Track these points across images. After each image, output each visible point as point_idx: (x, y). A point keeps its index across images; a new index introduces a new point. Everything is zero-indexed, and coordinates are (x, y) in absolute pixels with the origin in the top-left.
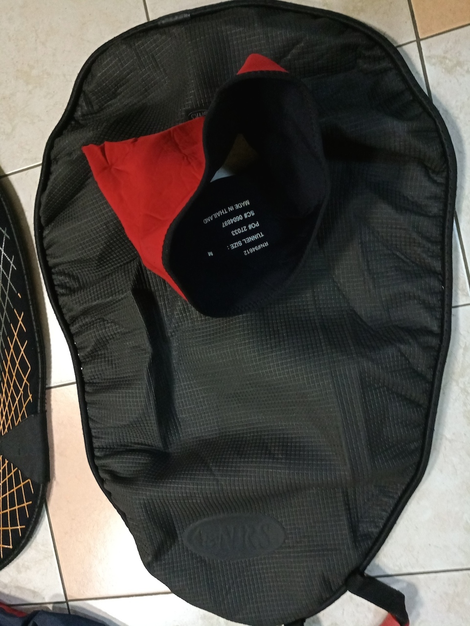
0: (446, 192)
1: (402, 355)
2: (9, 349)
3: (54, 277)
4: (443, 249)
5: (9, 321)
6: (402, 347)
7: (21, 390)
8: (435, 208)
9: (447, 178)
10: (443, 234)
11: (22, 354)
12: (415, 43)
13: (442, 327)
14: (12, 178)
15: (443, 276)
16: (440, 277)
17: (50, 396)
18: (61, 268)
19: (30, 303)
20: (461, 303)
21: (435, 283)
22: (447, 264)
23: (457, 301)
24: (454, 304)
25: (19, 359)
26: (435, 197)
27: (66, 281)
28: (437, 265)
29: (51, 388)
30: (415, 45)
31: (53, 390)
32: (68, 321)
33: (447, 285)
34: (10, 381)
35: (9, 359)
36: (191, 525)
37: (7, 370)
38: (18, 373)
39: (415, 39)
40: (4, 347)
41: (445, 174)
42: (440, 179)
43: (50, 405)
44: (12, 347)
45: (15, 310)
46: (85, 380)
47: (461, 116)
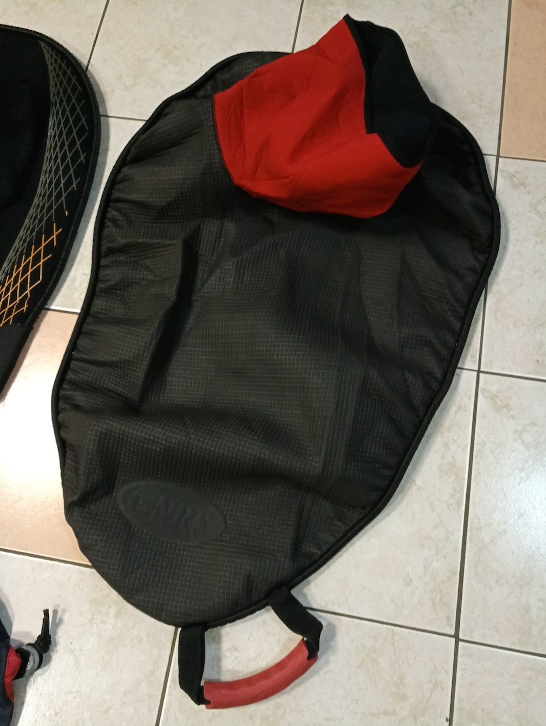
0: (483, 269)
1: (405, 381)
2: (28, 255)
3: (109, 210)
4: (466, 313)
5: (43, 231)
6: (407, 373)
7: (18, 299)
8: (470, 279)
9: (487, 260)
10: (470, 301)
11: (40, 265)
12: (495, 157)
13: (444, 376)
14: (111, 120)
15: (459, 336)
16: (456, 336)
17: (44, 316)
18: (120, 205)
19: (74, 223)
20: (466, 367)
21: (450, 339)
22: (465, 325)
23: (464, 363)
24: (459, 366)
25: (34, 268)
26: (472, 270)
27: (119, 218)
28: (457, 325)
29: (49, 309)
30: (495, 158)
31: (50, 313)
32: (102, 253)
33: (459, 343)
34: (11, 287)
35: (23, 265)
36: (134, 483)
37: (14, 275)
38: (25, 281)
39: (496, 154)
40: (24, 252)
41: (486, 255)
42: (482, 258)
43: (39, 326)
44: (32, 255)
45: (55, 224)
46: (91, 311)
47: (514, 222)
